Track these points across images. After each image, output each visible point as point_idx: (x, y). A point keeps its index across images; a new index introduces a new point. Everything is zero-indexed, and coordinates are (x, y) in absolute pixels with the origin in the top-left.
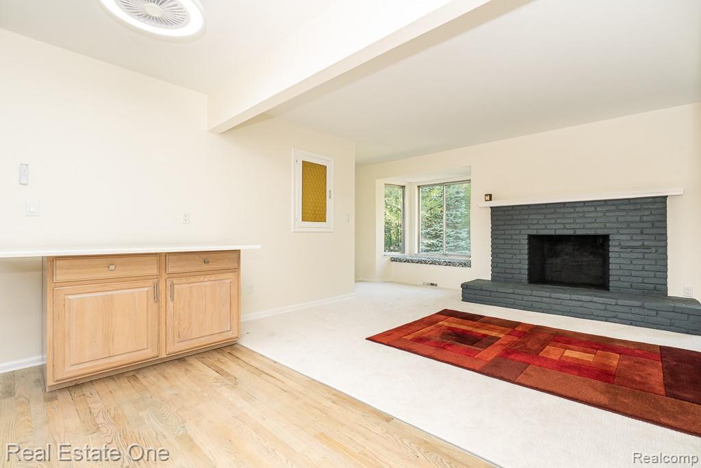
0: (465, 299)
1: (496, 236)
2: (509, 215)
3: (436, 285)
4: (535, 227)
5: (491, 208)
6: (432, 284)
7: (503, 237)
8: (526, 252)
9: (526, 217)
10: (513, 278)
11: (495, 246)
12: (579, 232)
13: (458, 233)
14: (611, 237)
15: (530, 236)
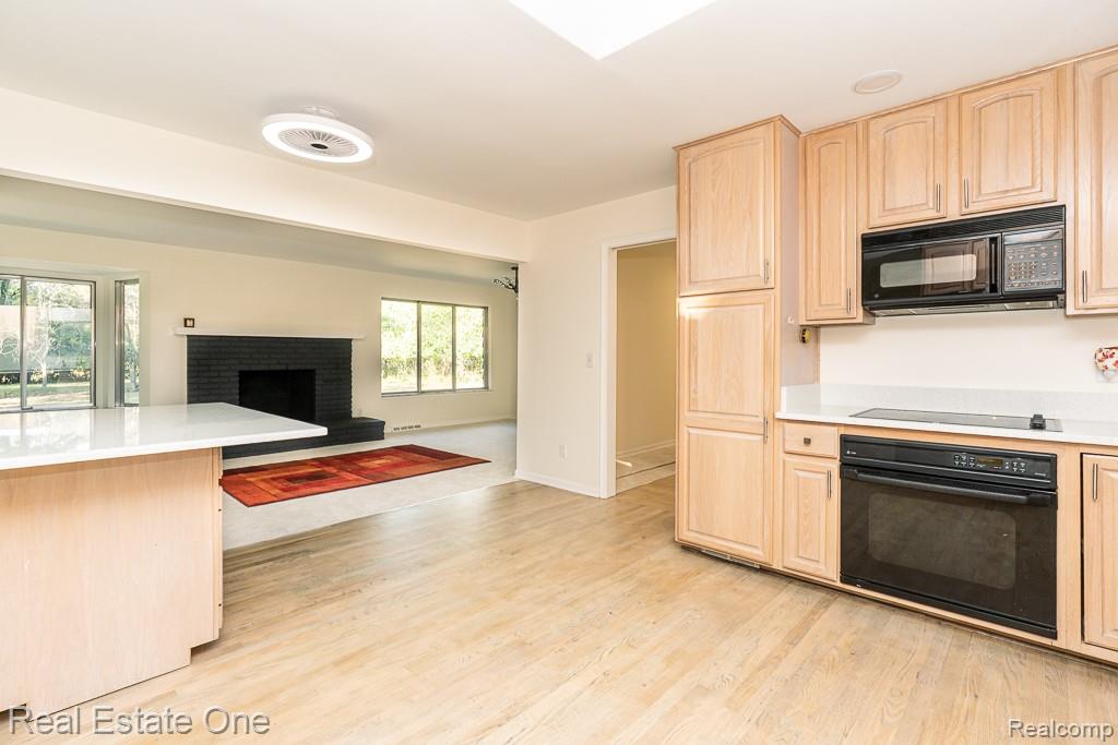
4: (245, 362)
5: (188, 336)
7: (207, 375)
8: (237, 391)
9: (238, 350)
12: (291, 368)
14: (317, 372)
15: (241, 372)
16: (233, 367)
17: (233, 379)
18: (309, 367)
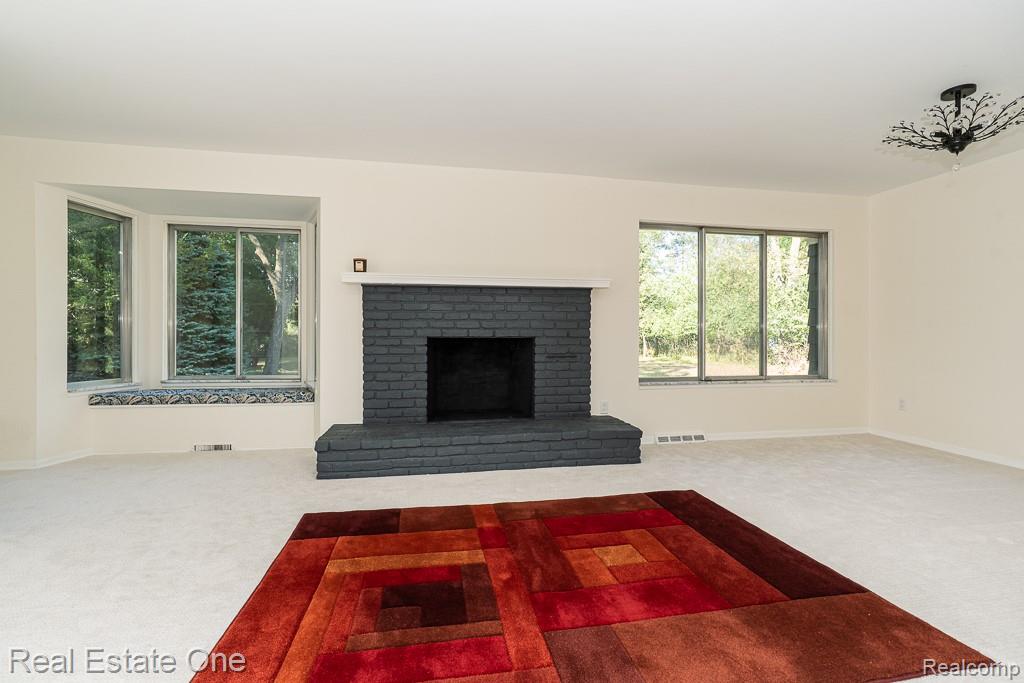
0: (324, 472)
1: (372, 341)
2: (395, 302)
3: (230, 448)
4: (438, 324)
5: (364, 286)
6: (217, 448)
7: (386, 342)
8: (425, 367)
9: (425, 306)
10: (402, 415)
11: (371, 359)
12: (499, 334)
13: (222, 332)
14: (537, 341)
15: (430, 340)
16: (419, 332)
17: (419, 349)
18: (525, 334)
